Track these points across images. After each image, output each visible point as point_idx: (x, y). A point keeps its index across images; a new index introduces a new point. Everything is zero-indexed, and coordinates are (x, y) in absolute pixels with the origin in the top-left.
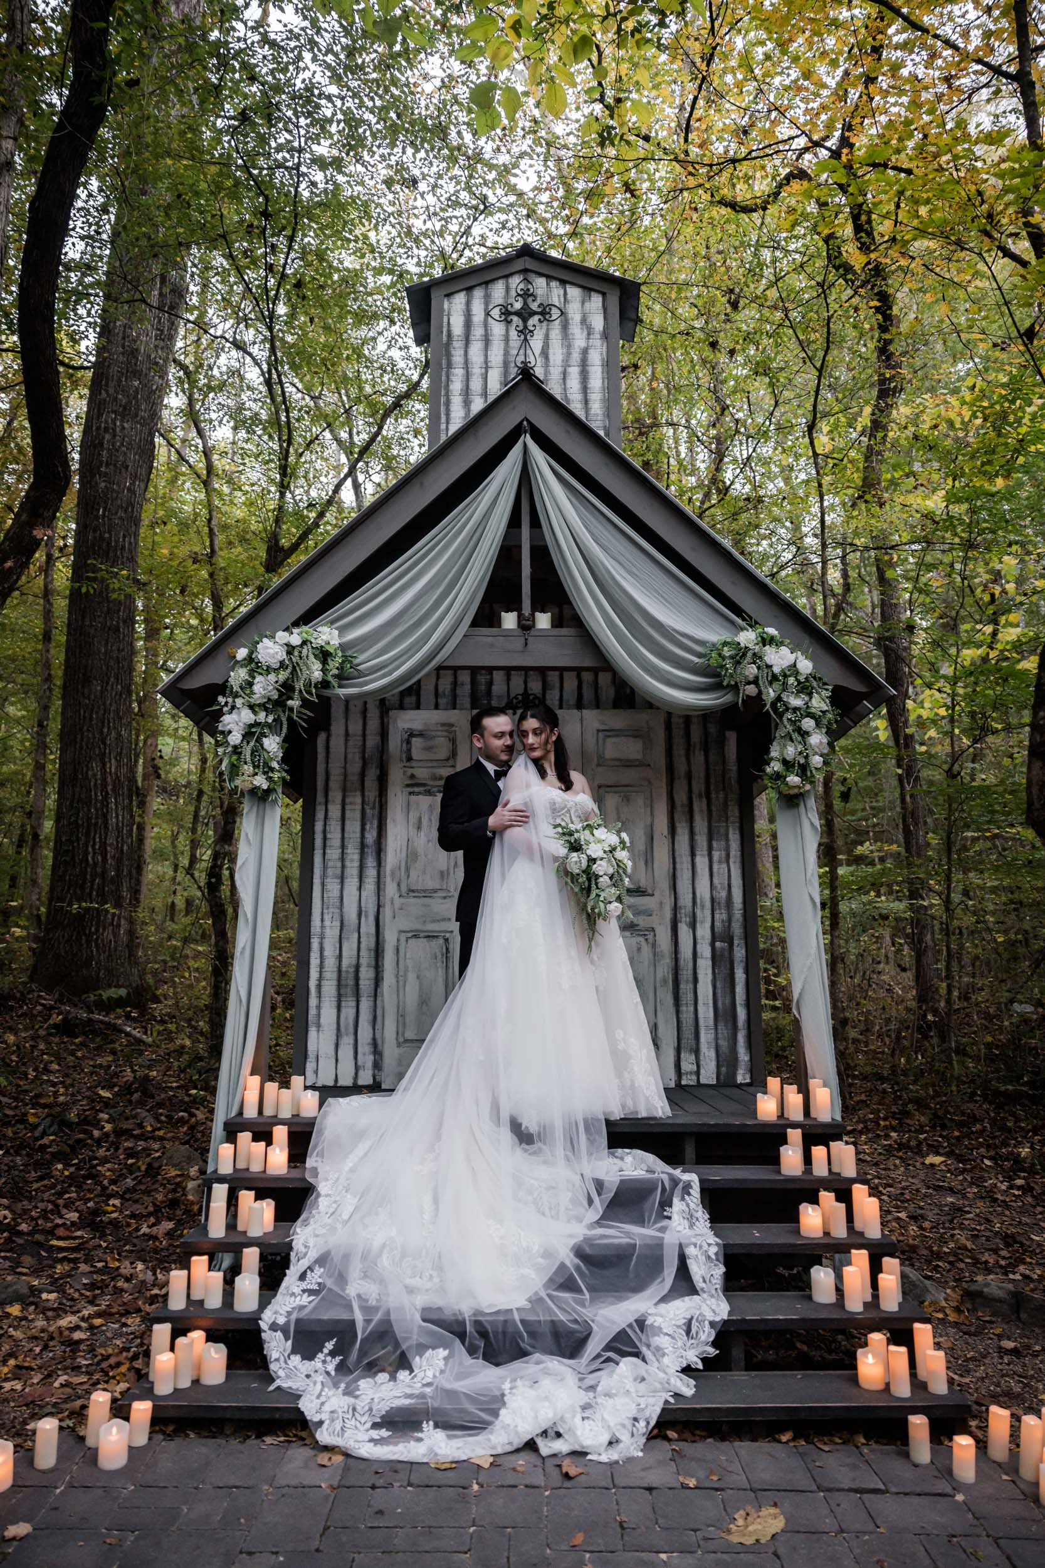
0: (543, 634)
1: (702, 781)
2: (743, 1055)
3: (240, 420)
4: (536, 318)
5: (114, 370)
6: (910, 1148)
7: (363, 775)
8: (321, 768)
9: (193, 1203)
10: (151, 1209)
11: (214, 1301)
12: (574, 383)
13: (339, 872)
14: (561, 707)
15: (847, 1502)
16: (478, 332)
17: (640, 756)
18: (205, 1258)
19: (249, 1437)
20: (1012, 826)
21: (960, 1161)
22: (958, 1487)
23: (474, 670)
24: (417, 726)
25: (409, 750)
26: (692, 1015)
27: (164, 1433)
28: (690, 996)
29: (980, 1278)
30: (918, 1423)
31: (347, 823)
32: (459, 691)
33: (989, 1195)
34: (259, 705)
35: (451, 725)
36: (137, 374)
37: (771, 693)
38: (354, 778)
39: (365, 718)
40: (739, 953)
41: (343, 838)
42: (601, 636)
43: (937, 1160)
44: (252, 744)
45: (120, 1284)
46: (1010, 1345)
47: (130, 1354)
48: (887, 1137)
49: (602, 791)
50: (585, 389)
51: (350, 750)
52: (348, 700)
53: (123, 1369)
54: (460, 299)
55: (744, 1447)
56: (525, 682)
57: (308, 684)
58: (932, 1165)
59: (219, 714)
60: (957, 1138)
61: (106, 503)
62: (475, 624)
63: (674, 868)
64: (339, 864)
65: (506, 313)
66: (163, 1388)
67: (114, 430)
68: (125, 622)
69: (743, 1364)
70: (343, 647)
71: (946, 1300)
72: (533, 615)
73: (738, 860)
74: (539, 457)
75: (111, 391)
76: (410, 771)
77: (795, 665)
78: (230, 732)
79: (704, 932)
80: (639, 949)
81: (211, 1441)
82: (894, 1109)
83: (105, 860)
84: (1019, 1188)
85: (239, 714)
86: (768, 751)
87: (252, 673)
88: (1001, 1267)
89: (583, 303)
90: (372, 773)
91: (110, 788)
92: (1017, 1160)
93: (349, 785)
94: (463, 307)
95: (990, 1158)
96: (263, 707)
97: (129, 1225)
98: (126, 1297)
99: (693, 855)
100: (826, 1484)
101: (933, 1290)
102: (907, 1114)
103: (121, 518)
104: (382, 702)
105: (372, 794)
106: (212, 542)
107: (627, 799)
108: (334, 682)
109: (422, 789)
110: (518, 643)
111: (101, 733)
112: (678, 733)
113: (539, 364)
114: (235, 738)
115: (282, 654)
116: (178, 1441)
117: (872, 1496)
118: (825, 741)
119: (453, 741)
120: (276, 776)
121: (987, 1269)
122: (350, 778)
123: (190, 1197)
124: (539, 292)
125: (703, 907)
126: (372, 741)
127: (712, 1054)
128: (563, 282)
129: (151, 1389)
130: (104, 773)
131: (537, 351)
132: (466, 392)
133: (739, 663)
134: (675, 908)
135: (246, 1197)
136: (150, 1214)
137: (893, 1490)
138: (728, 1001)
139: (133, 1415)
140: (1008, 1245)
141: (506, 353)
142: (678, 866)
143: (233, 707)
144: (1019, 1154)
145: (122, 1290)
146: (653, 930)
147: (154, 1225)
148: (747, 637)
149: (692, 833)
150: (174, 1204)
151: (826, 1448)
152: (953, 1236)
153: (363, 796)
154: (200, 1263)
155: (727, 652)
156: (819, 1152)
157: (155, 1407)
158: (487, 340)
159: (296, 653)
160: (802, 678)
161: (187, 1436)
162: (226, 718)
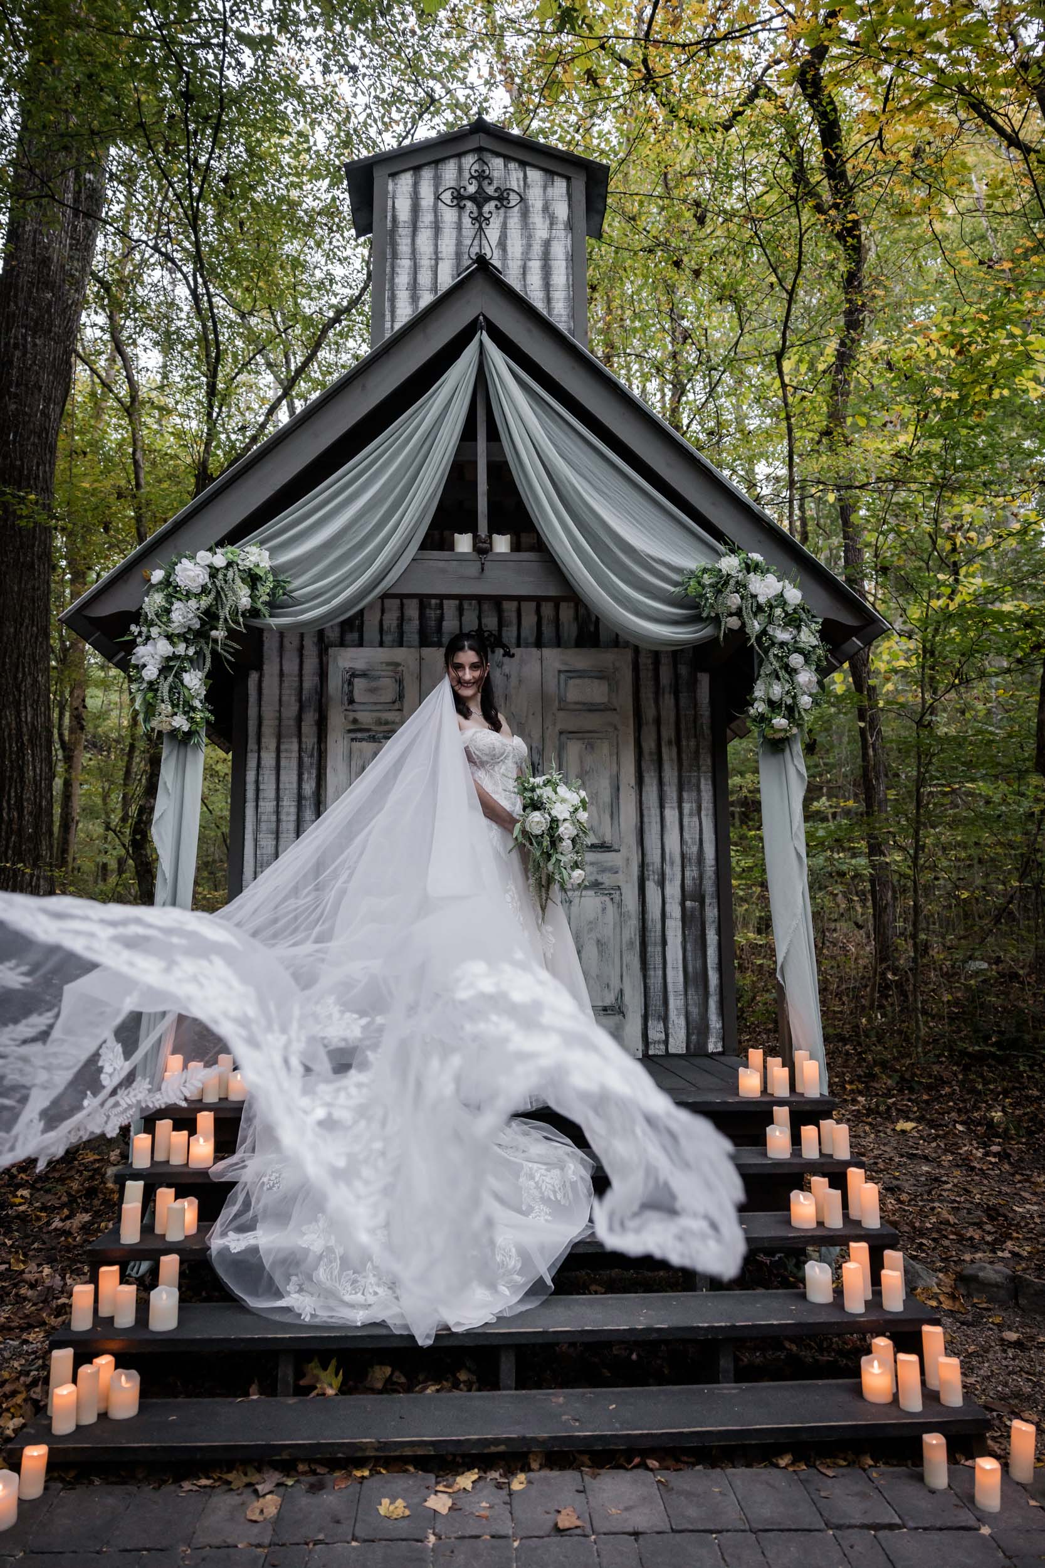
0: (502, 559)
1: (672, 726)
2: (715, 1022)
3: (167, 342)
4: (493, 204)
5: (24, 279)
6: (878, 1113)
7: (299, 720)
8: (252, 712)
9: (112, 1192)
10: (65, 1199)
11: (126, 1319)
12: (535, 279)
13: (274, 826)
14: (518, 645)
15: (861, 1541)
16: (427, 218)
17: (605, 700)
18: (116, 1268)
19: (165, 1482)
20: (973, 780)
21: (931, 1127)
22: (983, 1517)
23: (423, 600)
24: (360, 665)
25: (351, 692)
26: (660, 980)
27: (62, 1480)
28: (658, 960)
29: (967, 1257)
30: (934, 1441)
31: (282, 772)
32: (406, 627)
33: (965, 1163)
34: (178, 635)
35: (397, 665)
36: (49, 285)
37: (755, 626)
38: (290, 723)
39: (301, 656)
40: (711, 913)
41: (278, 789)
42: (566, 559)
43: (909, 1126)
44: (170, 679)
45: (23, 1291)
46: (1012, 1336)
47: (29, 1380)
48: (854, 1101)
49: (563, 737)
50: (547, 286)
51: (286, 692)
52: (282, 633)
53: (19, 1399)
54: (406, 180)
55: (739, 1473)
56: (479, 618)
57: (235, 612)
58: (903, 1132)
59: (133, 644)
60: (927, 1102)
61: (17, 426)
62: (423, 547)
63: (642, 822)
64: (274, 818)
65: (459, 198)
66: (63, 1426)
67: (25, 346)
68: (40, 558)
69: (732, 1375)
70: (274, 570)
71: (938, 1285)
72: (490, 537)
73: (711, 812)
74: (497, 357)
75: (21, 303)
76: (351, 715)
77: (781, 595)
78: (144, 666)
79: (673, 890)
80: (604, 909)
81: (119, 1490)
82: (860, 1071)
83: (21, 816)
84: (995, 1155)
85: (155, 645)
86: (751, 690)
87: (169, 598)
88: (988, 1243)
89: (545, 188)
90: (310, 718)
91: (26, 738)
92: (990, 1124)
93: (284, 732)
94: (409, 189)
95: (962, 1123)
96: (183, 637)
97: (39, 1219)
98: (29, 1307)
99: (662, 807)
100: (835, 1521)
101: (923, 1274)
102: (873, 1077)
103: (33, 444)
104: (321, 634)
105: (310, 741)
106: (137, 478)
107: (590, 747)
108: (265, 610)
109: (366, 735)
110: (473, 569)
111: (15, 678)
112: (646, 675)
113: (495, 256)
114: (151, 673)
115: (203, 578)
116: (80, 1490)
117: (886, 1533)
118: (815, 679)
119: (400, 682)
120: (198, 716)
121: (973, 1246)
122: (285, 723)
123: (110, 1185)
124: (496, 174)
125: (672, 863)
126: (310, 682)
127: (682, 1021)
128: (523, 164)
129: (49, 1427)
130: (19, 723)
131: (494, 243)
132: (414, 286)
133: (720, 592)
134: (643, 865)
135: (165, 1195)
136: (64, 1205)
137: (911, 1524)
138: (699, 964)
139: (26, 1464)
140: (992, 1219)
141: (459, 243)
142: (646, 820)
143: (148, 638)
144: (992, 1118)
145: (25, 1299)
146: (619, 888)
147: (68, 1218)
148: (730, 564)
149: (661, 783)
150: (91, 1193)
151: (830, 1473)
152: (933, 1209)
153: (300, 742)
154: (109, 1274)
155: (707, 579)
156: (809, 1132)
157: (52, 1453)
158: (437, 229)
159: (220, 576)
160: (790, 610)
161: (91, 1482)
162: (140, 650)
